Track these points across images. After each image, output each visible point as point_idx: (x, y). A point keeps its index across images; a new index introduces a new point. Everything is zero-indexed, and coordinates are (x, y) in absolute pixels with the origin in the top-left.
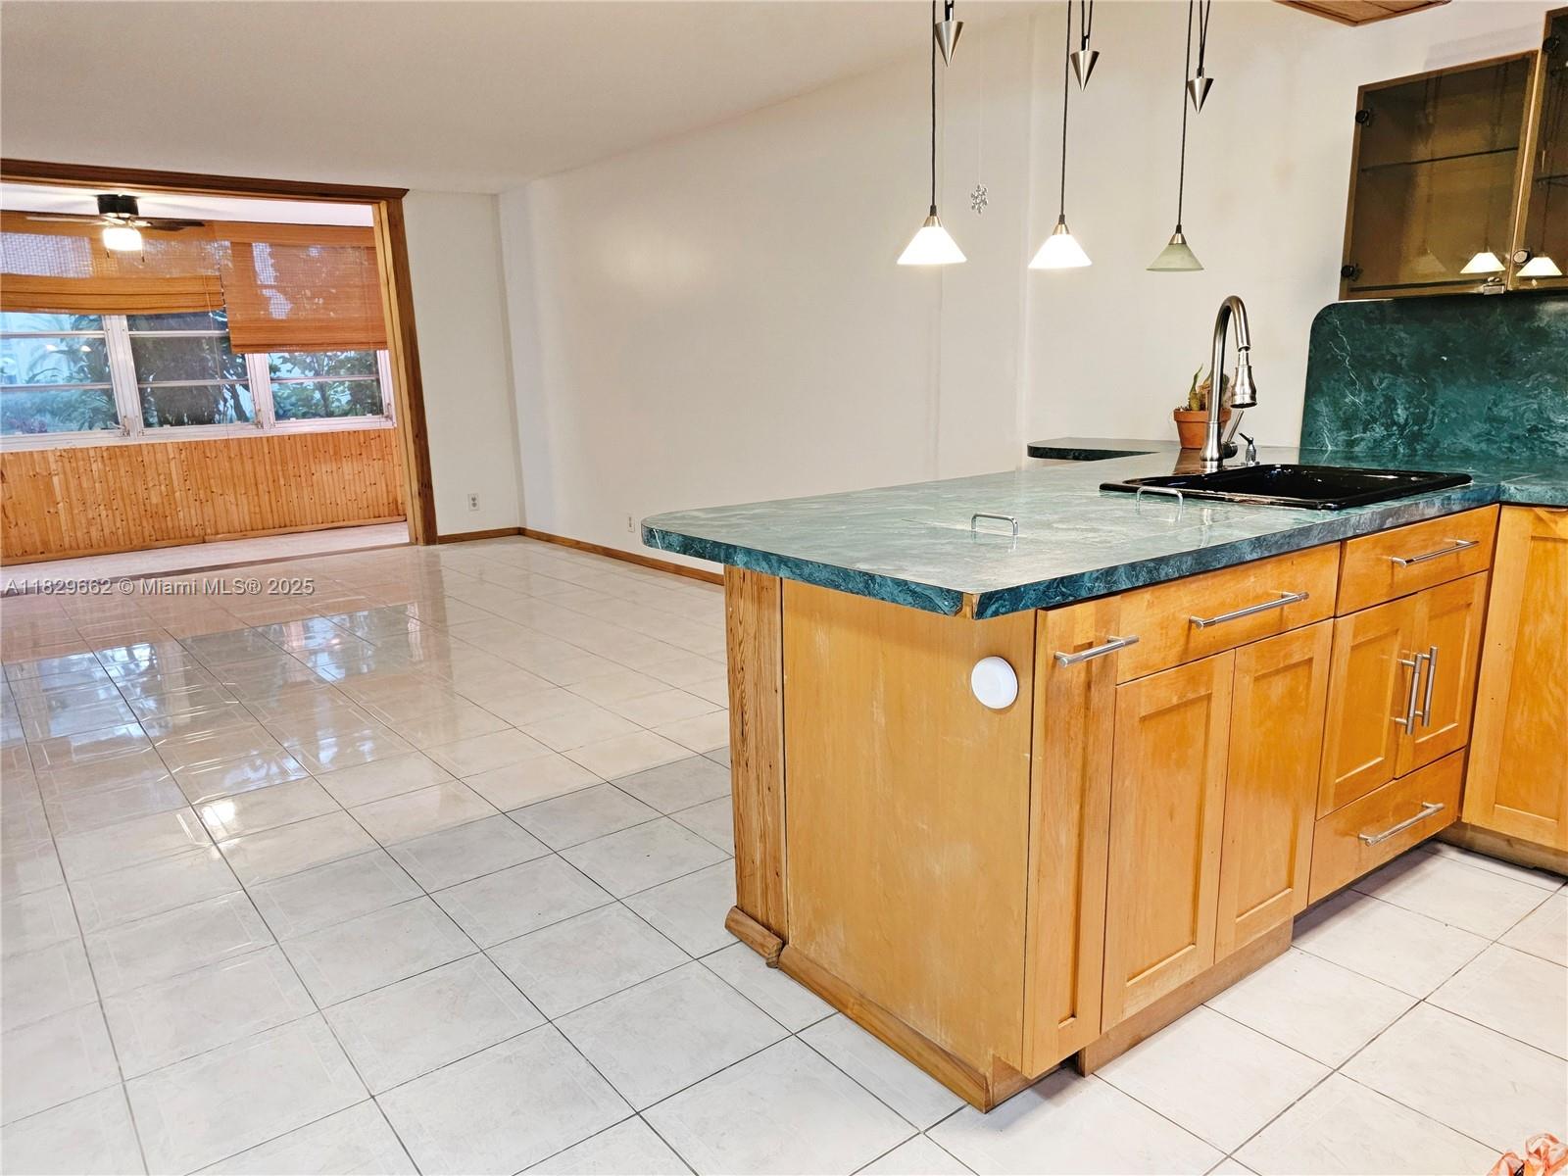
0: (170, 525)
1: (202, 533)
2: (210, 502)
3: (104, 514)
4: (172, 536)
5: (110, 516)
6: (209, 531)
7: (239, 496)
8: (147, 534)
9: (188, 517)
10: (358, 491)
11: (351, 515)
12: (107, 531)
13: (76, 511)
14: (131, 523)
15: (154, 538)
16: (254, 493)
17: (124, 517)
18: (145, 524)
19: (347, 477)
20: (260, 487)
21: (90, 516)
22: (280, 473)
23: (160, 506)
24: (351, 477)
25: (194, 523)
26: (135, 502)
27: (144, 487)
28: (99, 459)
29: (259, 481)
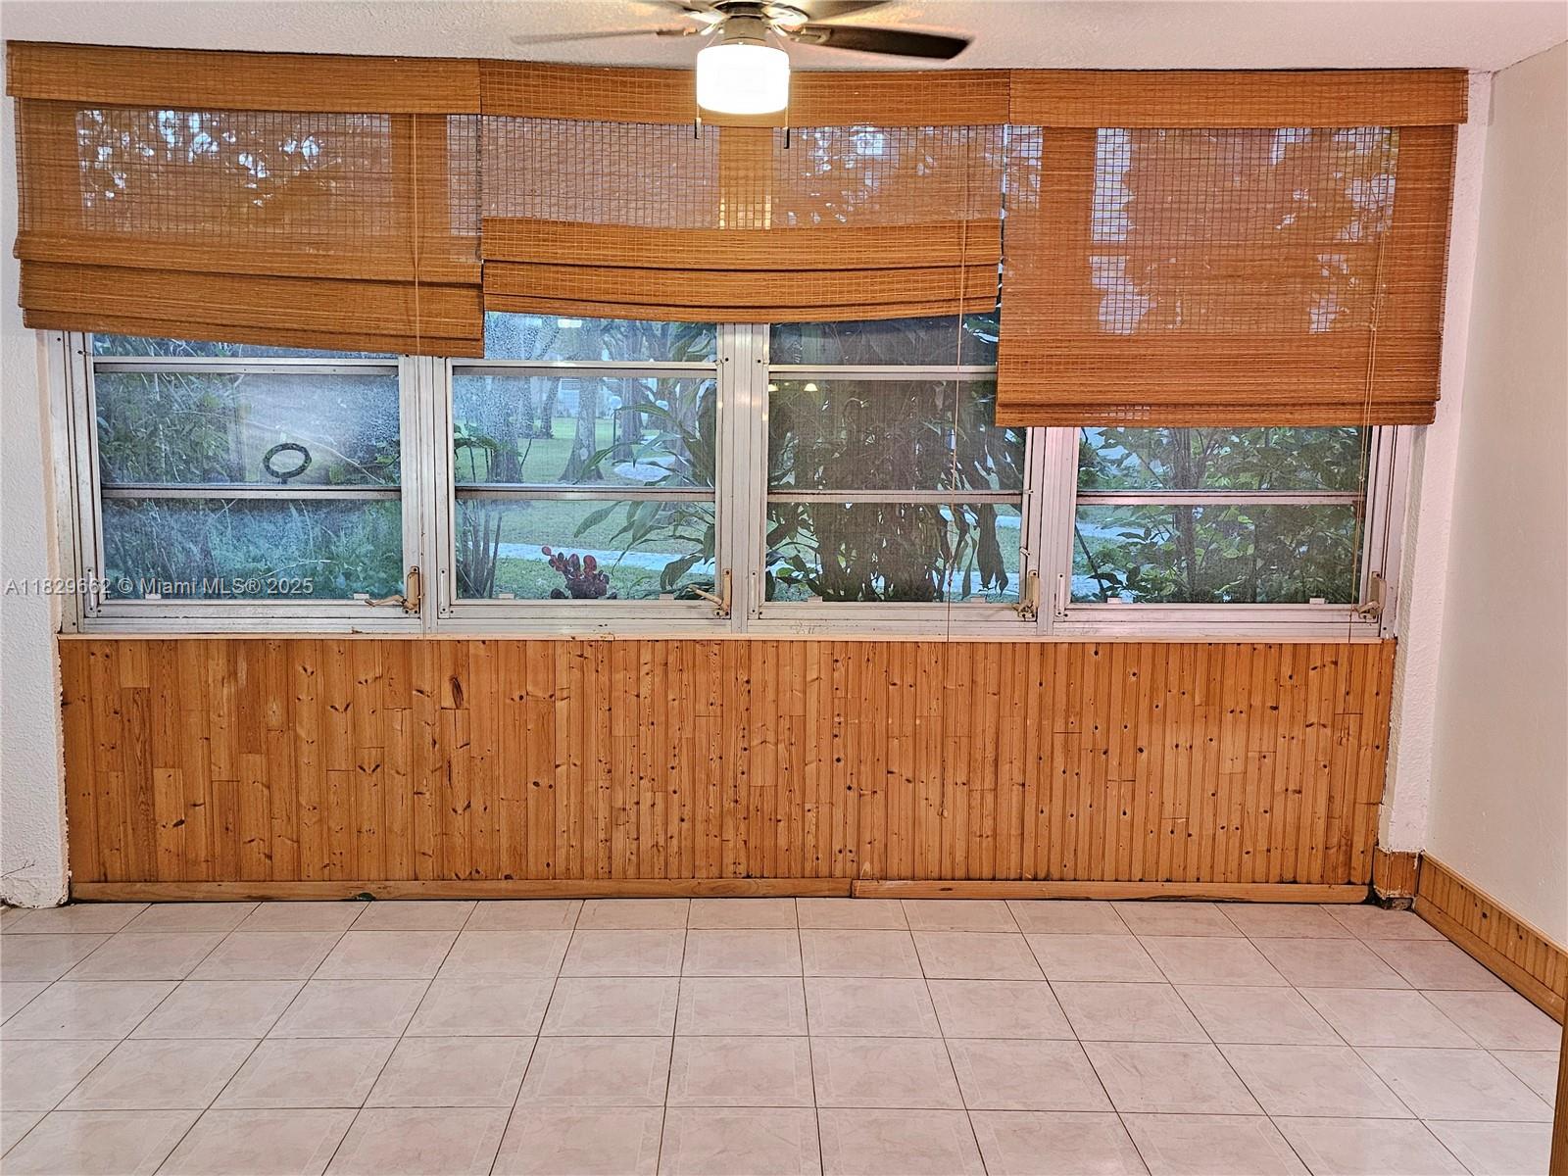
0: (782, 842)
1: (851, 869)
2: (880, 795)
3: (647, 798)
4: (782, 869)
5: (660, 807)
6: (867, 867)
7: (949, 788)
8: (729, 859)
9: (824, 828)
10: (1250, 805)
11: (1220, 867)
12: (646, 842)
13: (590, 788)
14: (700, 827)
15: (742, 869)
16: (988, 784)
17: (687, 812)
18: (729, 834)
19: (1227, 767)
20: (1005, 768)
21: (619, 804)
22: (1059, 739)
23: (769, 794)
24: (1239, 767)
25: (836, 847)
26: (716, 779)
27: (742, 744)
28: (659, 671)
29: (1005, 756)
